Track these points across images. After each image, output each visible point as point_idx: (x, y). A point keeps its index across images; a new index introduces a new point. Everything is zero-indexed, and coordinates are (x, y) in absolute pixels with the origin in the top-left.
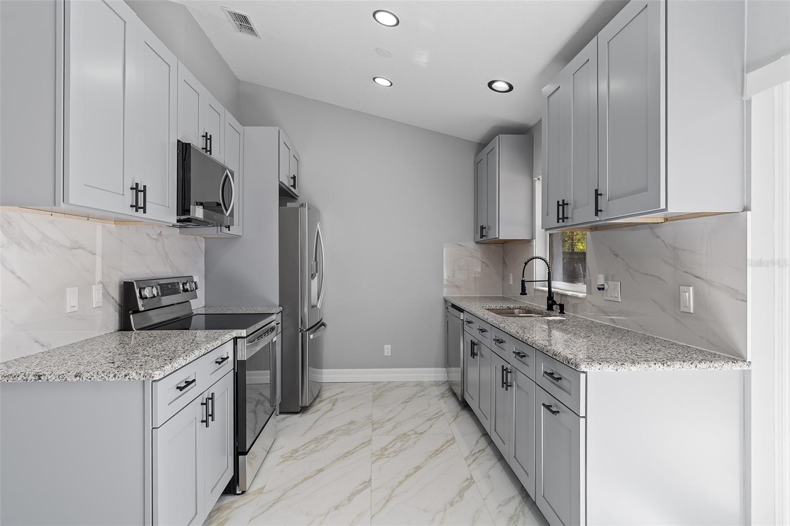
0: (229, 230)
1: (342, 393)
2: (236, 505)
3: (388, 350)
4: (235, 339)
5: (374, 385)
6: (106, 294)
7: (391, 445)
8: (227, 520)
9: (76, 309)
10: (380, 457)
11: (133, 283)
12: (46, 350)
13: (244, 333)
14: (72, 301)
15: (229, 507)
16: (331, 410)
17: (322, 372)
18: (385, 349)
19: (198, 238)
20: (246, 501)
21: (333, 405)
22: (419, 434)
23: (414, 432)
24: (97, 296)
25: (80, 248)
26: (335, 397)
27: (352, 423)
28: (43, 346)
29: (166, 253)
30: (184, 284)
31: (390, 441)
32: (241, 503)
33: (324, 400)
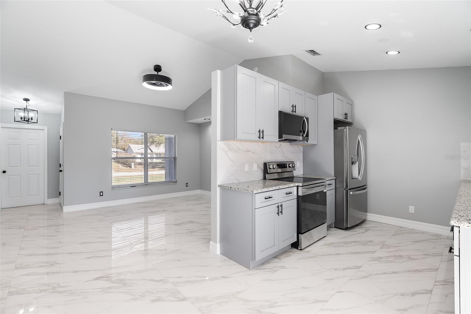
0: (307, 142)
1: (375, 227)
2: (296, 252)
3: (412, 209)
4: (298, 187)
5: (400, 228)
6: (258, 166)
7: (387, 258)
8: (290, 255)
9: (248, 171)
10: (375, 260)
11: (266, 163)
12: (239, 182)
13: (301, 184)
14: (247, 168)
15: (294, 252)
16: (363, 233)
17: (367, 214)
18: (410, 209)
19: (299, 146)
20: (300, 253)
21: (366, 231)
22: (411, 259)
23: (409, 257)
24: (255, 167)
25: (249, 151)
26: (370, 228)
27: (371, 241)
28: (238, 181)
29: (283, 152)
30: (289, 164)
31: (388, 256)
32: (298, 253)
33: (363, 228)
